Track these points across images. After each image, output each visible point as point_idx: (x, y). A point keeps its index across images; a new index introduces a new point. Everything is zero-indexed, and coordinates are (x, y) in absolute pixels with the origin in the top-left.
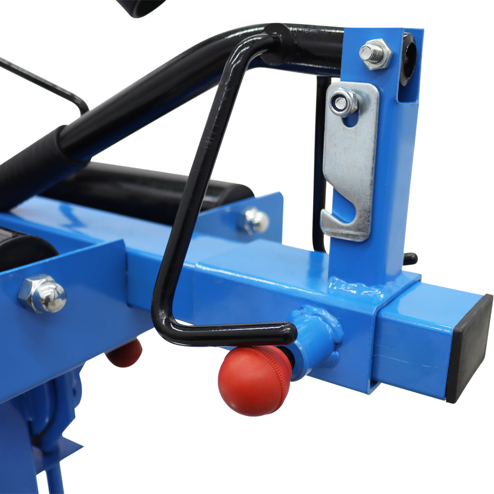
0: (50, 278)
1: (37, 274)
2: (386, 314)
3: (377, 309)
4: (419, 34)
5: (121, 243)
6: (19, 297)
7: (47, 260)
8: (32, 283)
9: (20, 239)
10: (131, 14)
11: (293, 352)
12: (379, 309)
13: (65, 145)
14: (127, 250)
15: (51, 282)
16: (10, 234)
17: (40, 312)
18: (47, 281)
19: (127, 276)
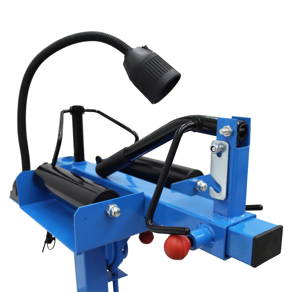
0: (116, 205)
1: (112, 203)
2: (231, 229)
3: (227, 226)
4: (249, 120)
5: (143, 193)
6: (106, 211)
7: (116, 199)
8: (110, 206)
9: (107, 191)
10: (152, 103)
11: (193, 240)
12: (228, 227)
13: (126, 155)
14: (145, 196)
15: (116, 206)
16: (104, 189)
17: (112, 217)
18: (115, 206)
19: (144, 206)
